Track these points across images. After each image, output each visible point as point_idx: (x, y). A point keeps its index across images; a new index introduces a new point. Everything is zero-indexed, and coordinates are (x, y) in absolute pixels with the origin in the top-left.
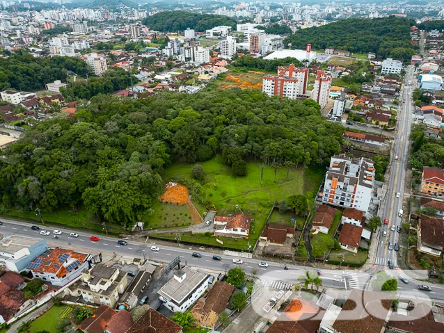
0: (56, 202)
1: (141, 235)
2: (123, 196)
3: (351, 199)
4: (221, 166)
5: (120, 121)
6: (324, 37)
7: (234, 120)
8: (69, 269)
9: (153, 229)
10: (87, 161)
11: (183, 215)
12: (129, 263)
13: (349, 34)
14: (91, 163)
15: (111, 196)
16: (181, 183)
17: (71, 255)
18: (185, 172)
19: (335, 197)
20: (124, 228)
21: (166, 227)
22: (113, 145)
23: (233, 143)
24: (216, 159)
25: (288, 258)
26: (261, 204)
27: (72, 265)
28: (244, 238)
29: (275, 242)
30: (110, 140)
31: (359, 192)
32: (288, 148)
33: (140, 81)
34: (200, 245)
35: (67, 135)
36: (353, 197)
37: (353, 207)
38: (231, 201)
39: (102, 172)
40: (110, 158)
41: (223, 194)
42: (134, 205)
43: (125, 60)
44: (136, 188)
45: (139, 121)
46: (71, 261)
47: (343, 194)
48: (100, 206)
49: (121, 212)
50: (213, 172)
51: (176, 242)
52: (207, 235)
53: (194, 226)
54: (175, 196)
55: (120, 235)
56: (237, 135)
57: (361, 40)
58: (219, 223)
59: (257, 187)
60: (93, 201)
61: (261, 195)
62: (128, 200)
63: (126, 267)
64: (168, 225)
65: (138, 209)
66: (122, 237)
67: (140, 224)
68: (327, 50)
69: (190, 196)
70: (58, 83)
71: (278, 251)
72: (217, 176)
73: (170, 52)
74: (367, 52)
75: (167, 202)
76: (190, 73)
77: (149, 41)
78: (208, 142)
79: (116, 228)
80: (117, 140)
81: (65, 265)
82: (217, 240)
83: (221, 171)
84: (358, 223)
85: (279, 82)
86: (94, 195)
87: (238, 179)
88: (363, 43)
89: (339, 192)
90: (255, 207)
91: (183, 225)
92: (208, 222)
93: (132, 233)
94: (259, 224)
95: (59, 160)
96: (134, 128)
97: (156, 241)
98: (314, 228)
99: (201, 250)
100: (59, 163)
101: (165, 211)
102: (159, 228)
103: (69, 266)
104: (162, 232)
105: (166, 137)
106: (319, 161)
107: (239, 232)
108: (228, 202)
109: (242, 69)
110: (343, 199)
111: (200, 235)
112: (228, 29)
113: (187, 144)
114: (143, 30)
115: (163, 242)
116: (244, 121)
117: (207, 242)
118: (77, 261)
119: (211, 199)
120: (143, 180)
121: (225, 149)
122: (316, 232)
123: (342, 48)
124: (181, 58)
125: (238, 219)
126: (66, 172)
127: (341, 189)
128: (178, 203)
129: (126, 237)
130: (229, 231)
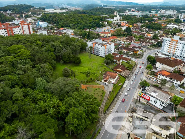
1: (103, 115)
3: (110, 50)
11: (96, 91)
21: (101, 101)
31: (112, 47)
53: (106, 89)
91: (103, 93)
97: (111, 108)
104: (104, 103)
122: (121, 63)
127: (107, 48)
128: (86, 89)
129: (102, 123)
130: (115, 80)
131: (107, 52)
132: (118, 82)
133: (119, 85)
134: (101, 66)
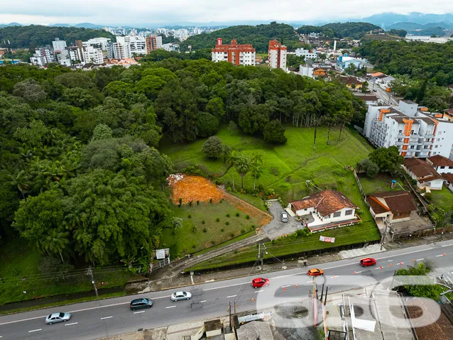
1: (174, 274)
2: (124, 197)
3: (429, 144)
4: (240, 138)
9: (192, 255)
11: (233, 217)
15: (93, 202)
16: (189, 172)
19: (409, 147)
21: (214, 245)
28: (356, 224)
29: (401, 216)
31: (440, 133)
34: (296, 256)
37: (432, 155)
38: (293, 179)
41: (274, 172)
42: (151, 211)
47: (420, 140)
48: (71, 233)
52: (302, 234)
53: (265, 229)
54: (194, 192)
55: (128, 287)
56: (252, 89)
59: (311, 154)
61: (325, 162)
64: (217, 240)
66: (135, 291)
67: (161, 254)
69: (222, 187)
71: (413, 229)
75: (190, 204)
78: (208, 107)
83: (243, 144)
85: (233, 53)
86: (51, 209)
87: (277, 149)
89: (414, 140)
90: (331, 179)
91: (243, 232)
93: (148, 276)
97: (213, 275)
98: (420, 187)
101: (196, 218)
104: (214, 255)
107: (343, 217)
108: (288, 180)
110: (419, 147)
111: (290, 238)
113: (185, 107)
115: (227, 273)
122: (428, 191)
124: (65, 62)
125: (330, 197)
127: (415, 134)
128: (211, 200)
129: (144, 288)
130: (327, 221)
131: (412, 147)
132: (328, 231)
133: (322, 238)
134: (335, 173)
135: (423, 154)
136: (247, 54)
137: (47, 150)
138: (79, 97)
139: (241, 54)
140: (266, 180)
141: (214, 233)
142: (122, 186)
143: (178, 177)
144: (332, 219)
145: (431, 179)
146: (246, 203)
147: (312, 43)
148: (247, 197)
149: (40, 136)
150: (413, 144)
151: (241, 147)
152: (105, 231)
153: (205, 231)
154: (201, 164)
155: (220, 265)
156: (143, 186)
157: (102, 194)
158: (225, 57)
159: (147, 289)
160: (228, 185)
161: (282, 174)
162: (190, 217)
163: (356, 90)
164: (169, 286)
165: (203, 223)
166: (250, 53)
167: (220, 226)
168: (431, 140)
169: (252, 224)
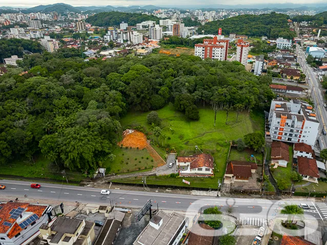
0: (10, 153)
1: (104, 182)
2: (83, 142)
3: (299, 134)
4: (174, 112)
5: (75, 75)
6: (227, 27)
7: (181, 72)
8: (24, 225)
9: (116, 174)
10: (44, 111)
12: (93, 211)
13: (245, 25)
14: (48, 112)
15: (69, 142)
16: (137, 129)
17: (26, 209)
18: (141, 120)
19: (284, 134)
20: (85, 175)
21: (128, 171)
22: (70, 96)
23: (185, 91)
24: (168, 106)
25: (256, 193)
26: (218, 144)
27: (28, 220)
28: (209, 177)
29: (241, 179)
30: (66, 90)
32: (234, 93)
33: (88, 57)
34: (166, 187)
35: (22, 87)
36: (301, 132)
37: (301, 142)
38: (189, 143)
39: (60, 120)
40: (67, 108)
41: (181, 137)
42: (95, 150)
43: (73, 44)
44: (96, 133)
45: (93, 75)
46: (26, 215)
47: (292, 131)
48: (59, 153)
49: (82, 158)
50: (167, 119)
51: (141, 185)
52: (172, 176)
53: (158, 169)
54: (133, 142)
55: (82, 183)
56: (187, 84)
57: (254, 28)
58: (182, 164)
59: (211, 129)
60: (52, 148)
61: (217, 136)
62: (89, 146)
63: (91, 216)
64: (131, 169)
65: (100, 155)
66: (83, 185)
67: (102, 170)
68: (231, 35)
69: (149, 141)
70: (15, 58)
71: (245, 187)
72: (172, 122)
73: (110, 37)
74: (260, 36)
75: (127, 148)
76: (130, 50)
77: (92, 32)
78: (160, 92)
79: (77, 176)
80: (73, 91)
81: (19, 221)
82: (184, 181)
83: (174, 117)
84: (309, 156)
85: (208, 48)
86: (52, 142)
87: (191, 123)
88: (257, 30)
89: (287, 129)
90: (213, 147)
91: (146, 168)
92: (171, 164)
93: (93, 180)
94: (221, 162)
95: (13, 111)
96: (89, 81)
97: (120, 186)
98: (272, 163)
99: (168, 192)
100: (13, 114)
101: (126, 156)
102: (122, 173)
103: (24, 222)
104: (125, 177)
105: (120, 88)
106: (262, 104)
107: (204, 171)
108: (187, 144)
109: (171, 45)
110: (291, 135)
111: (166, 177)
112: (154, 23)
113: (142, 92)
114: (87, 26)
115: (128, 187)
116: (190, 73)
117: (173, 184)
118: (34, 215)
119: (170, 142)
120: (103, 125)
121: (178, 96)
122: (276, 167)
123: (242, 33)
124: (120, 41)
125: (201, 159)
126: (21, 121)
127: (289, 126)
128: (138, 148)
129: (88, 184)
130: (193, 172)
131: (286, 134)
132: (189, 178)
135: (294, 140)
136: (218, 49)
137: (66, 111)
138: (90, 82)
139: (213, 49)
140: (175, 141)
141: (131, 165)
142: (85, 136)
143: (130, 131)
144: (196, 171)
145: (279, 159)
146: (156, 153)
147: (301, 30)
148: (159, 150)
149: (63, 104)
150: (287, 132)
151: (172, 118)
152: (71, 156)
153: (127, 164)
154: (144, 126)
155: (125, 182)
156: (96, 137)
157: (75, 138)
158: (203, 50)
159: (89, 186)
160: (152, 140)
161: (185, 139)
162: (123, 155)
163: (293, 80)
164: (99, 186)
165: (128, 159)
166: (220, 48)
167: (136, 162)
168: (299, 131)
169: (153, 165)
